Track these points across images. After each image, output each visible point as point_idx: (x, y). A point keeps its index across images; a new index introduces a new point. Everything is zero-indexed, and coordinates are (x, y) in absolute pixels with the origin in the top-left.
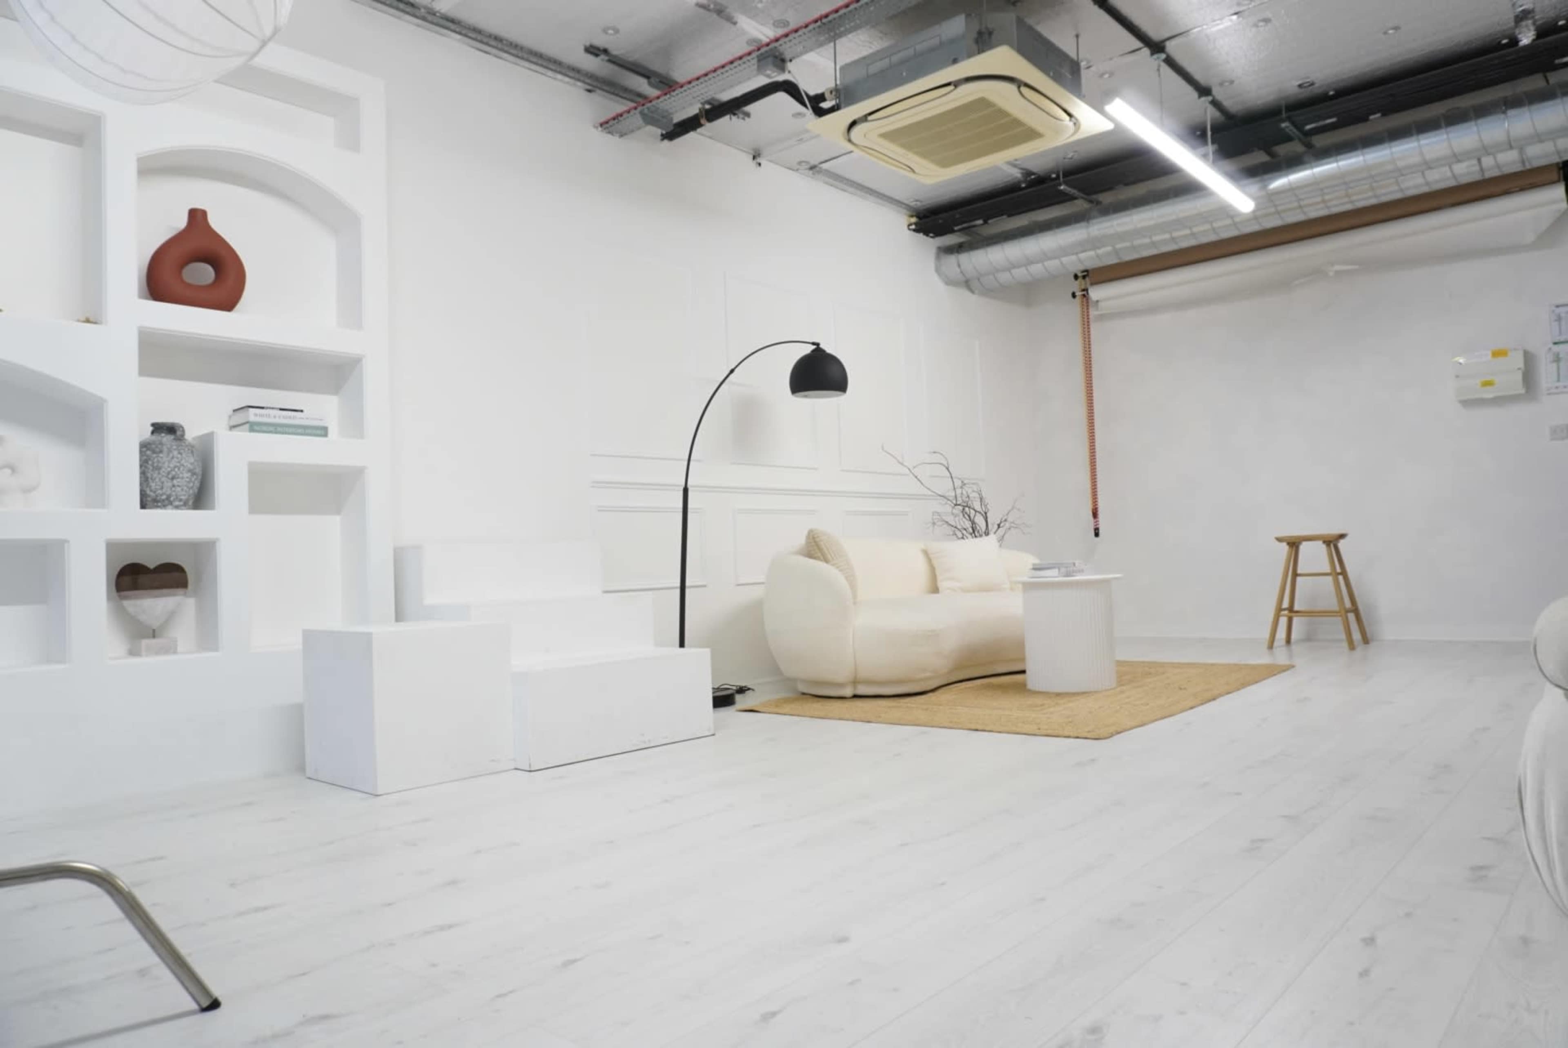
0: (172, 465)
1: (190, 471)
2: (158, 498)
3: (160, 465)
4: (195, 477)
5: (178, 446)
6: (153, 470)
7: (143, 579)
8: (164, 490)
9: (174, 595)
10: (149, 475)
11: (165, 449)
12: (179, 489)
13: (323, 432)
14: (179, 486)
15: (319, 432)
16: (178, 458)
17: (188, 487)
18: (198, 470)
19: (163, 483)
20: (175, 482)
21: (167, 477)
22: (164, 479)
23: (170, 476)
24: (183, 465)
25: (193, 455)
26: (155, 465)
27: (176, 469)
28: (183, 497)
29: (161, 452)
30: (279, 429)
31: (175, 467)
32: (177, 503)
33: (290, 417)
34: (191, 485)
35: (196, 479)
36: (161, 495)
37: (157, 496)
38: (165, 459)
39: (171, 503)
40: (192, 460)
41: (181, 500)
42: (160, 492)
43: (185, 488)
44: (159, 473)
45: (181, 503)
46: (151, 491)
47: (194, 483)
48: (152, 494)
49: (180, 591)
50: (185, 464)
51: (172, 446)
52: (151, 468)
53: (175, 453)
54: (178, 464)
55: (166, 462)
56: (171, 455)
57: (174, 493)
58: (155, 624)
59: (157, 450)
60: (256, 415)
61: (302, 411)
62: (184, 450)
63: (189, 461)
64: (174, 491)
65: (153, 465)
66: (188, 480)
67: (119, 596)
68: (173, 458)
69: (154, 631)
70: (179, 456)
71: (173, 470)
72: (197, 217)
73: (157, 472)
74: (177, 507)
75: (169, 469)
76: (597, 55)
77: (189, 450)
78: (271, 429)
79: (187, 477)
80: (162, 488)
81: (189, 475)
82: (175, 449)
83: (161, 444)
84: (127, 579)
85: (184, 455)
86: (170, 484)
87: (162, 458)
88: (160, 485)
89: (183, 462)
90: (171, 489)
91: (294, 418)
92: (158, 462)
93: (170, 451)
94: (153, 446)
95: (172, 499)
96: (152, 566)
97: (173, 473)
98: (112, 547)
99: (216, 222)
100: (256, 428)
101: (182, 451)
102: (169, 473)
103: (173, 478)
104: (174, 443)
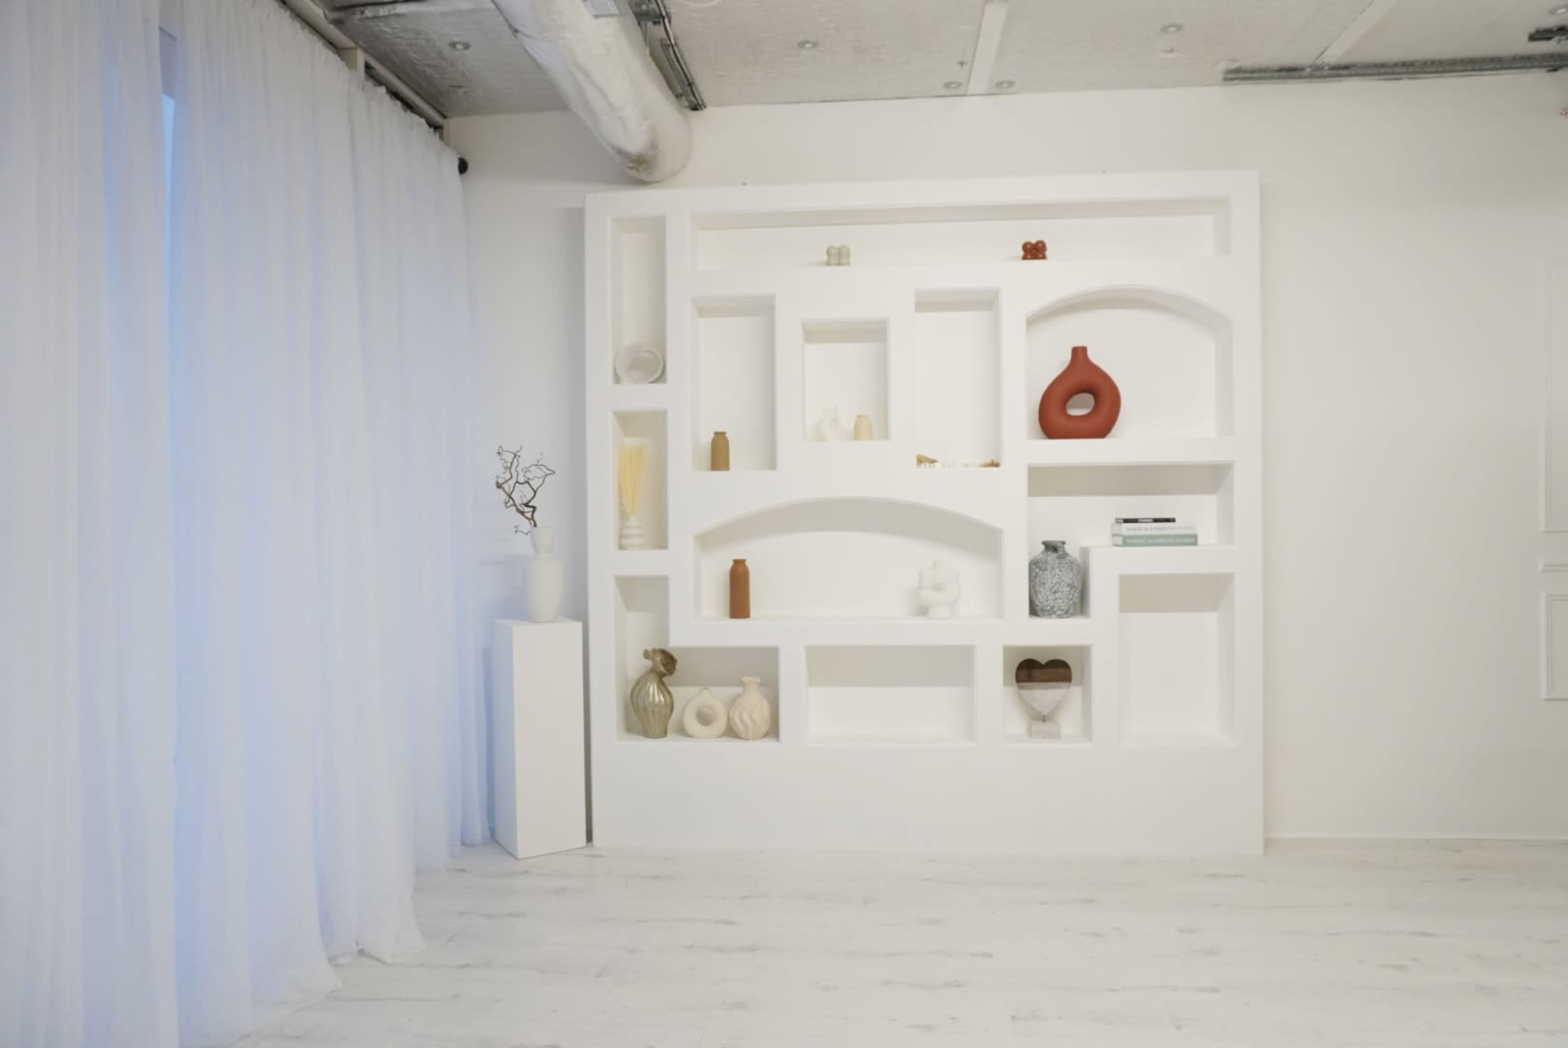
0: (1054, 582)
1: (1069, 585)
2: (1045, 608)
3: (1045, 581)
4: (1074, 590)
5: (1060, 564)
6: (1040, 585)
7: (1036, 673)
8: (1049, 602)
9: (1059, 688)
10: (1037, 589)
11: (1049, 567)
12: (1060, 601)
13: (1192, 540)
14: (1060, 599)
15: (1188, 540)
16: (1058, 575)
17: (1067, 599)
18: (1077, 583)
19: (1047, 596)
20: (1057, 595)
21: (1051, 591)
22: (1048, 593)
23: (1053, 591)
24: (1063, 581)
25: (1072, 570)
26: (1042, 581)
27: (1058, 585)
28: (1063, 608)
29: (1046, 570)
30: (1150, 541)
31: (1057, 583)
32: (1059, 613)
33: (1160, 529)
34: (1071, 596)
35: (1074, 592)
36: (1047, 606)
37: (1044, 606)
38: (1049, 576)
39: (1054, 613)
40: (1071, 575)
41: (1062, 610)
42: (1046, 603)
43: (1065, 600)
44: (1044, 588)
45: (1063, 612)
46: (1039, 602)
47: (1073, 596)
48: (1040, 605)
49: (1065, 684)
50: (1065, 580)
51: (1054, 564)
52: (1038, 583)
53: (1057, 571)
54: (1059, 581)
55: (1050, 578)
56: (1054, 572)
57: (1056, 605)
58: (1045, 712)
59: (1043, 568)
60: (1128, 529)
61: (1173, 520)
62: (1064, 567)
63: (1068, 576)
64: (1056, 603)
65: (1040, 581)
66: (1068, 593)
67: (1019, 686)
68: (1054, 575)
69: (1044, 716)
70: (1060, 573)
71: (1055, 585)
72: (1079, 354)
73: (1042, 587)
74: (1060, 616)
75: (1052, 585)
76: (1549, 39)
77: (1068, 566)
78: (1143, 541)
79: (1067, 591)
80: (1047, 600)
81: (1068, 589)
82: (1057, 567)
83: (1046, 562)
84: (1024, 673)
85: (1064, 573)
86: (1053, 597)
87: (1047, 575)
88: (1045, 598)
89: (1063, 578)
90: (1054, 601)
91: (1164, 528)
92: (1043, 578)
93: (1052, 569)
94: (1040, 564)
95: (1055, 609)
96: (1043, 661)
97: (1055, 588)
98: (1008, 651)
99: (1094, 357)
100: (1129, 541)
101: (1062, 569)
102: (1052, 588)
103: (1055, 592)
104: (1057, 561)
